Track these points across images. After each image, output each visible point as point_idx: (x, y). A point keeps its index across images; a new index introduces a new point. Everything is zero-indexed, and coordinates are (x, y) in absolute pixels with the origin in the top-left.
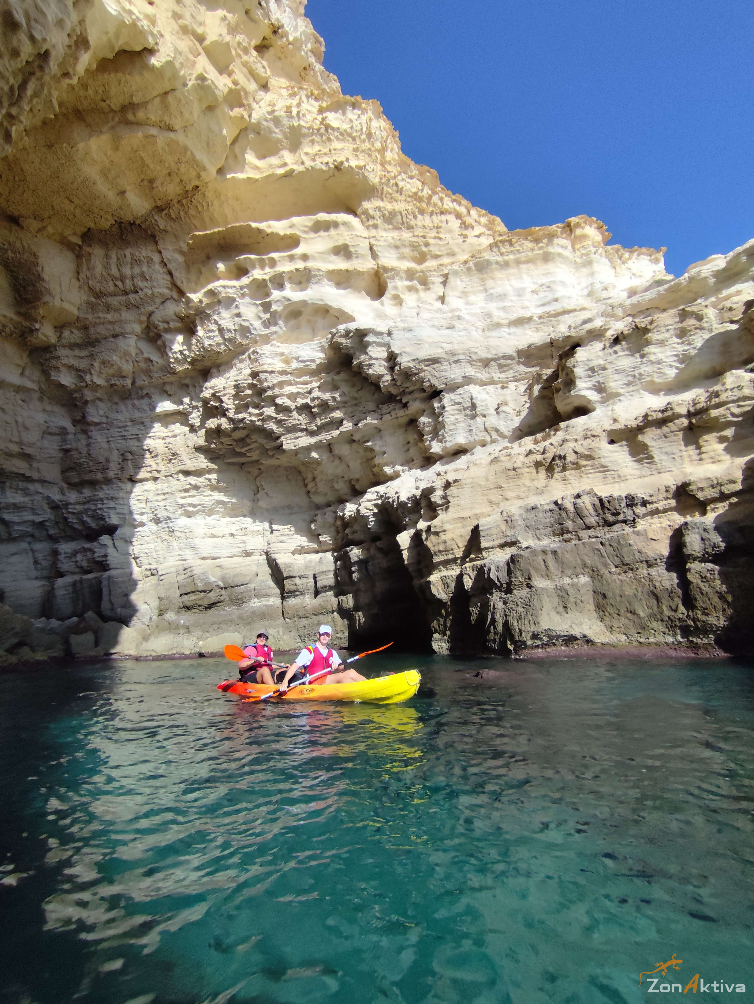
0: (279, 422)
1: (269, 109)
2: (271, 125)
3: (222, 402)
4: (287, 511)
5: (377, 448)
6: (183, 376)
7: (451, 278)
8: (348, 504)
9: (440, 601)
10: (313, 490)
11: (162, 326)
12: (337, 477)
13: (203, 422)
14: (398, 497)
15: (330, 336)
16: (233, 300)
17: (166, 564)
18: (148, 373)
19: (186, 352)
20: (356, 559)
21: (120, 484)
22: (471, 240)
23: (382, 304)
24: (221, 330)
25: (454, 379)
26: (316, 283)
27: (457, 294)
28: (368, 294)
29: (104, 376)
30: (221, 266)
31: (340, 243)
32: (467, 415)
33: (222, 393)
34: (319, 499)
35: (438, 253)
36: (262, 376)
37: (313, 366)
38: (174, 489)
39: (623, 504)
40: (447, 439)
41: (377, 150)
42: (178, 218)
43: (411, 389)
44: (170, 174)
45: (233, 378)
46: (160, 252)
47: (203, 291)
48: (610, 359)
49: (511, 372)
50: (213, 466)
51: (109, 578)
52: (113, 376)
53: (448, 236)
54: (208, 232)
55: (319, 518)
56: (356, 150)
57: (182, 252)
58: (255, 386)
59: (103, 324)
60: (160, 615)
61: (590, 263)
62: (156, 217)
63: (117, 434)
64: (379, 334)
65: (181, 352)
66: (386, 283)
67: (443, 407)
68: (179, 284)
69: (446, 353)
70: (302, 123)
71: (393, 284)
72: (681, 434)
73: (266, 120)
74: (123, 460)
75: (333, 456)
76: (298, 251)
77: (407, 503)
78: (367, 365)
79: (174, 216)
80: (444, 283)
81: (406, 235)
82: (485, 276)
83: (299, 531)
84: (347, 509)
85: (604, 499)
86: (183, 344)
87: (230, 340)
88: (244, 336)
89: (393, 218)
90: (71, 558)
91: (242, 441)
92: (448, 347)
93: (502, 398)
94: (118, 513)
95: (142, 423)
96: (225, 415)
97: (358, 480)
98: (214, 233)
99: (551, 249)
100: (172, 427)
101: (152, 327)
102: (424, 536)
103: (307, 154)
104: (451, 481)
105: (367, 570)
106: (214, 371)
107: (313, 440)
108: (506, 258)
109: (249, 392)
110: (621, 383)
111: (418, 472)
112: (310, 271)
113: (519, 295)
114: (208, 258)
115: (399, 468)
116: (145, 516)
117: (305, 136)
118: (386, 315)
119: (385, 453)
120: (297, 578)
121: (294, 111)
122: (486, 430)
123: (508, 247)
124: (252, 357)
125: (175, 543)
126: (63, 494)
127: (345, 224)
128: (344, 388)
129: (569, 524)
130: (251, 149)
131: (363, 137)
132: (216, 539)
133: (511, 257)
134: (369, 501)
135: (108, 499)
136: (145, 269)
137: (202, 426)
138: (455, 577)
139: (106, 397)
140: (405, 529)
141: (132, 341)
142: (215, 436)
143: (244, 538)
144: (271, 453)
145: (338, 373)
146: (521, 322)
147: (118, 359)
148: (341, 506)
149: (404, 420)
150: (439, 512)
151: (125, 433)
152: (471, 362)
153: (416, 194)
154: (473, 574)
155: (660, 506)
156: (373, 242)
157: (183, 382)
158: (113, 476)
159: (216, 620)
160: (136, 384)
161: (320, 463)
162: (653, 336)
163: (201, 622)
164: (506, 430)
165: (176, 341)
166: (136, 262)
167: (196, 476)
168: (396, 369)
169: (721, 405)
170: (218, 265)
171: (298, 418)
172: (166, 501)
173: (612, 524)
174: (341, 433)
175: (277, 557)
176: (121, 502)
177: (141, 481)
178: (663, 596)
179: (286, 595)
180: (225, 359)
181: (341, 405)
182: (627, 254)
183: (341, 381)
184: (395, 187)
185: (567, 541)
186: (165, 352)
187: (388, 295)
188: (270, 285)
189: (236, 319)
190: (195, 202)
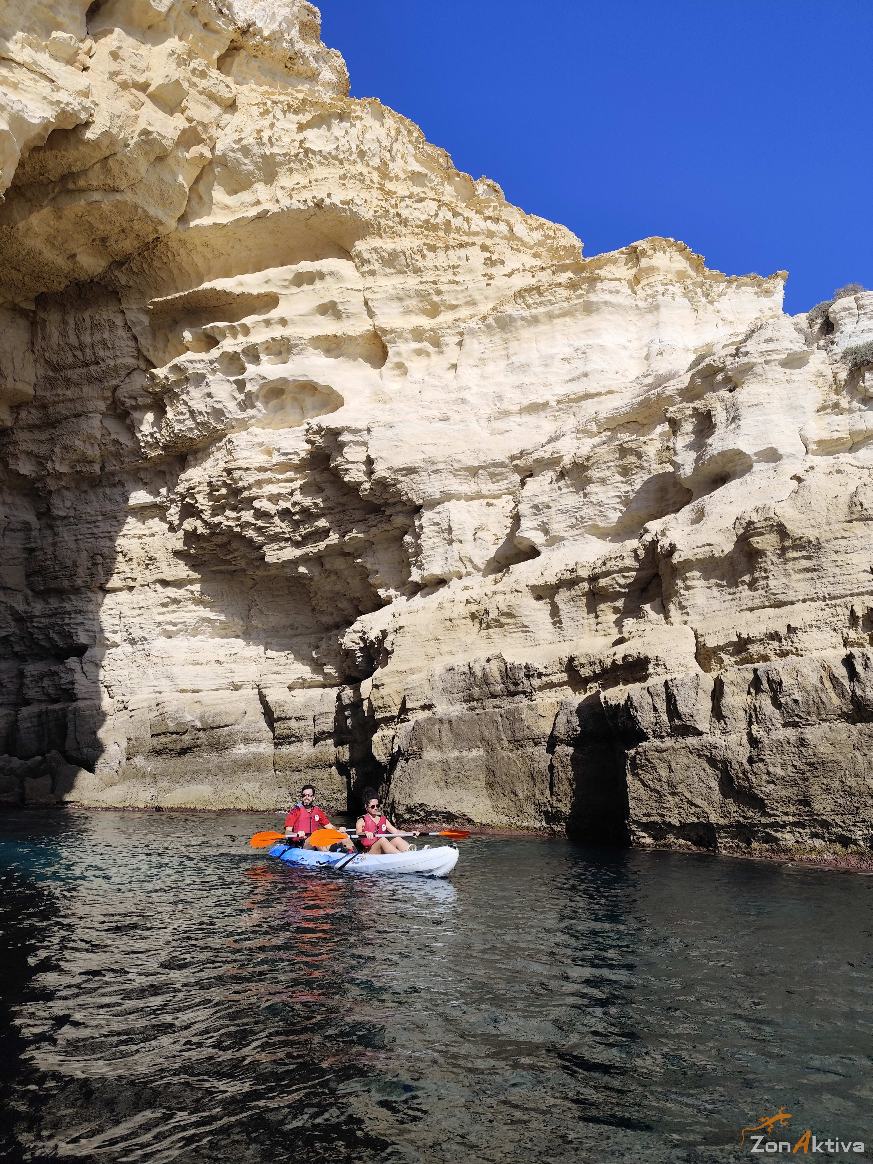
0: (259, 530)
1: (236, 136)
2: (239, 155)
3: (196, 500)
4: (290, 632)
5: (369, 566)
6: (157, 461)
7: (467, 339)
10: (317, 607)
11: (129, 402)
12: (337, 593)
13: (181, 521)
16: (204, 376)
17: (139, 697)
18: (118, 456)
19: (157, 435)
20: (348, 701)
21: (89, 594)
22: (499, 282)
23: (381, 377)
24: (192, 412)
25: (432, 494)
26: (299, 354)
27: (472, 362)
28: (367, 360)
29: (67, 462)
30: (187, 335)
31: (326, 300)
32: (445, 539)
34: (327, 619)
35: (455, 303)
36: (236, 474)
37: (296, 460)
38: (150, 602)
39: (522, 674)
40: (425, 566)
41: (374, 168)
42: (141, 271)
43: (392, 500)
44: (123, 231)
45: (209, 471)
46: (123, 312)
48: (555, 495)
49: (505, 482)
50: (196, 575)
51: (76, 710)
52: (78, 461)
53: (468, 277)
54: (169, 298)
55: (324, 644)
56: (343, 177)
57: (147, 312)
58: (230, 485)
59: (63, 402)
60: (129, 759)
61: (655, 308)
62: (116, 273)
63: (87, 531)
64: (358, 431)
65: (152, 435)
66: (387, 348)
67: (421, 527)
68: (145, 353)
69: (427, 459)
70: (276, 150)
71: (394, 349)
72: (584, 599)
73: (232, 151)
74: (93, 565)
75: (327, 571)
76: (275, 314)
77: (375, 643)
78: (343, 470)
79: (136, 270)
80: (460, 344)
81: (412, 281)
82: (509, 335)
83: (299, 659)
84: (346, 637)
85: (508, 666)
86: (153, 425)
87: (203, 424)
88: (218, 420)
89: (395, 260)
90: (37, 682)
91: (225, 545)
92: (431, 452)
93: (485, 520)
94: (88, 631)
95: (114, 517)
96: (200, 518)
99: (593, 297)
100: (150, 522)
101: (118, 404)
103: (283, 188)
104: (398, 626)
106: (190, 458)
107: (298, 552)
108: (534, 311)
109: (224, 491)
110: (565, 525)
112: (289, 340)
113: (546, 365)
114: (175, 322)
115: (392, 592)
116: (119, 634)
117: (281, 164)
118: (384, 393)
119: (377, 572)
120: (293, 720)
121: (266, 135)
122: (461, 560)
123: (537, 296)
124: (228, 447)
125: (150, 671)
126: (28, 604)
127: (332, 274)
128: (329, 491)
129: (476, 692)
130: (219, 184)
131: (354, 157)
132: (198, 666)
133: (541, 310)
134: (355, 632)
135: (76, 612)
136: (106, 335)
137: (180, 525)
138: (390, 738)
139: (73, 484)
141: (96, 421)
142: (194, 540)
143: (233, 666)
145: (322, 472)
146: (534, 408)
147: (81, 443)
148: (343, 631)
149: (391, 535)
151: (95, 530)
152: (454, 472)
153: (427, 222)
155: (555, 679)
156: (368, 295)
157: (158, 469)
158: (81, 585)
159: (188, 769)
160: (106, 470)
161: (311, 579)
162: (593, 474)
163: (171, 770)
164: (481, 561)
165: (145, 421)
166: (96, 326)
167: (175, 587)
168: (374, 477)
169: (607, 574)
170: (184, 334)
171: (280, 526)
172: (142, 617)
173: (513, 694)
174: (327, 546)
175: (265, 691)
176: (91, 617)
177: (114, 590)
178: (538, 778)
179: (280, 741)
180: (202, 444)
181: (326, 511)
182: (723, 286)
183: (325, 482)
184: (397, 219)
185: (473, 709)
186: (134, 433)
187: (388, 364)
188: (243, 358)
189: (208, 399)
190: (158, 253)
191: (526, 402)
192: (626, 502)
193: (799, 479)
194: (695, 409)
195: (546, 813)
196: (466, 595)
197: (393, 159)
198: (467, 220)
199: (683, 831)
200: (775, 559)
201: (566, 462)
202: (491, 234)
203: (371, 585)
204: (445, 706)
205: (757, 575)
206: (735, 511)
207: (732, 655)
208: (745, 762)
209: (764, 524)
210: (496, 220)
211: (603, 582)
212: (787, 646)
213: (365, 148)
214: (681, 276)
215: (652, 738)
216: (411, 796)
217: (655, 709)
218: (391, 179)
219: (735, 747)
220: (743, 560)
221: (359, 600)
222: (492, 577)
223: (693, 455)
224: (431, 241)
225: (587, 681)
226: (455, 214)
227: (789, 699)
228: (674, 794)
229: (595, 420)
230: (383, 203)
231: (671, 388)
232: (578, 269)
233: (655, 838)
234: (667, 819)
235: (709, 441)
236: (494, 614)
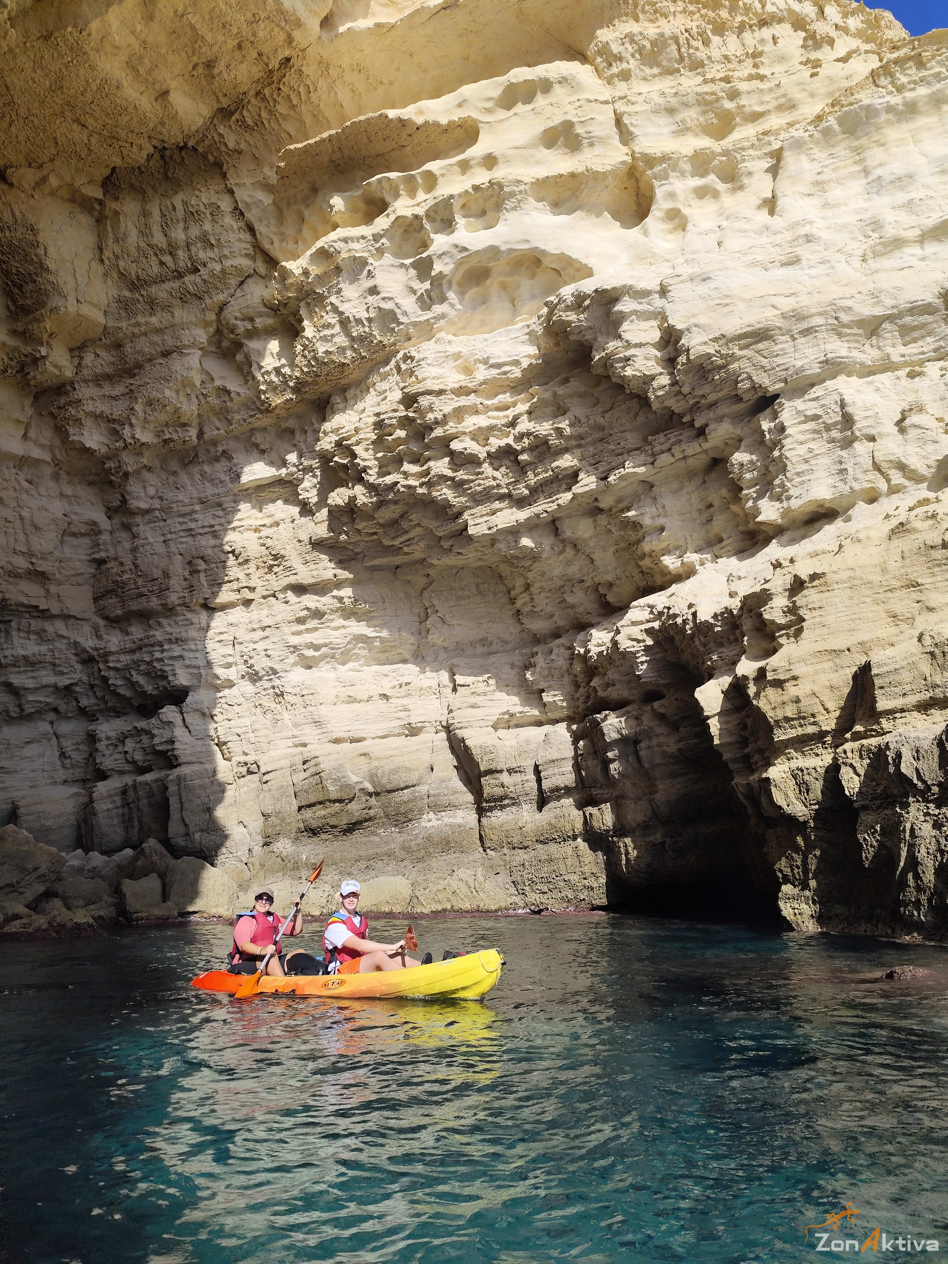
0: (458, 486)
3: (354, 456)
4: (480, 649)
5: (647, 521)
6: (283, 413)
7: (789, 157)
8: (593, 631)
9: (791, 820)
10: (527, 609)
11: (242, 326)
12: (571, 581)
13: (323, 495)
14: (694, 615)
15: (545, 310)
16: (363, 263)
18: (224, 414)
19: (287, 370)
20: (615, 736)
21: (189, 615)
22: (829, 69)
23: (646, 233)
24: (344, 323)
25: (802, 369)
26: (514, 208)
27: (804, 189)
28: (616, 216)
29: (152, 426)
30: (338, 202)
31: (557, 120)
32: (832, 441)
33: (353, 440)
34: (538, 626)
35: (759, 109)
36: (424, 401)
37: (517, 373)
38: (279, 619)
40: (791, 492)
42: (259, 123)
43: (712, 398)
45: (371, 411)
46: (231, 192)
47: (309, 252)
50: (344, 574)
51: (179, 778)
53: (778, 69)
54: (311, 141)
55: (540, 660)
57: (267, 187)
58: (413, 420)
59: (145, 334)
60: (266, 844)
62: (221, 130)
63: (179, 528)
64: (645, 294)
65: (277, 371)
66: (652, 188)
67: (782, 429)
68: (267, 246)
69: (784, 316)
71: (664, 188)
74: (192, 573)
75: (563, 541)
76: (476, 151)
77: (712, 626)
78: (620, 360)
79: (250, 122)
80: (774, 171)
81: (690, 83)
82: (864, 141)
83: (504, 685)
84: (594, 642)
86: (279, 356)
87: (361, 339)
88: (387, 330)
89: (660, 52)
90: (116, 746)
91: (394, 523)
92: (787, 304)
93: (911, 398)
94: (188, 667)
95: (220, 505)
96: (360, 480)
97: (610, 585)
98: (323, 140)
100: (270, 508)
101: (225, 331)
102: (752, 690)
104: (804, 576)
105: (639, 759)
106: (336, 399)
107: (522, 515)
108: (910, 95)
109: (401, 433)
111: (731, 564)
112: (501, 186)
114: (315, 190)
115: (692, 557)
116: (233, 668)
118: (654, 255)
119: (662, 529)
120: (505, 774)
122: (877, 467)
123: (913, 70)
124: (404, 367)
125: (286, 715)
126: (99, 637)
127: (563, 80)
128: (578, 410)
132: (356, 705)
133: (922, 91)
134: (634, 623)
135: (170, 641)
136: (208, 227)
137: (323, 501)
138: (822, 771)
139: (157, 463)
140: (711, 677)
141: (194, 358)
142: (345, 519)
143: (405, 701)
144: (446, 544)
145: (566, 381)
147: (173, 394)
148: (581, 636)
149: (702, 460)
150: (783, 640)
151: (193, 525)
152: (838, 330)
154: (862, 766)
156: (621, 107)
157: (284, 425)
158: (177, 602)
159: (362, 853)
160: (206, 437)
161: (537, 557)
163: (337, 856)
165: (268, 352)
166: (192, 216)
167: (316, 593)
168: (681, 360)
170: (332, 202)
171: (492, 476)
172: (267, 641)
174: (575, 497)
175: (458, 734)
176: (193, 647)
177: (224, 607)
179: (486, 805)
180: (354, 376)
181: (574, 443)
183: (571, 396)
186: (250, 373)
187: (656, 212)
188: (427, 225)
189: (370, 299)
190: (285, 89)
224: (715, 19)
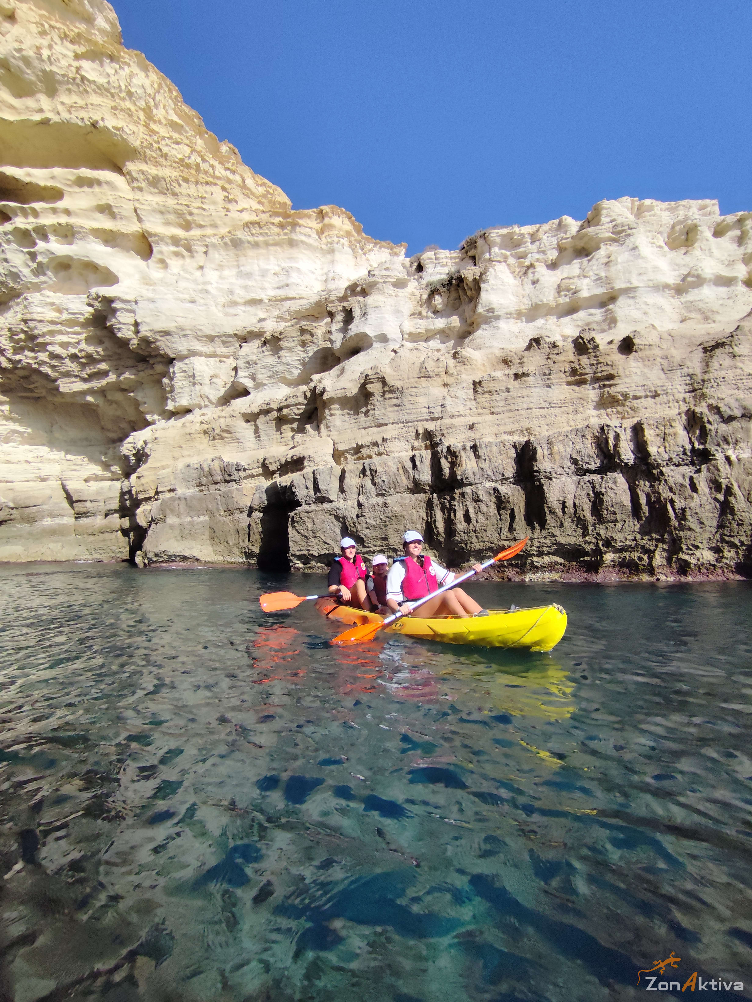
0: (53, 367)
1: (17, 46)
2: (22, 64)
4: (84, 443)
5: (139, 398)
7: (211, 251)
12: (119, 417)
22: (233, 214)
23: (148, 267)
25: (182, 351)
26: (81, 239)
27: (214, 266)
28: (138, 253)
31: (103, 202)
32: (190, 382)
35: (202, 223)
36: (32, 324)
37: (82, 319)
39: (234, 469)
40: (177, 399)
41: (141, 109)
43: (153, 353)
45: (10, 320)
48: (260, 356)
49: (231, 347)
50: (5, 399)
53: (212, 207)
55: (110, 452)
56: (114, 108)
58: (26, 331)
61: (332, 251)
64: (128, 301)
66: (152, 246)
67: (174, 373)
69: (177, 327)
70: (55, 69)
71: (157, 248)
72: (274, 422)
73: (15, 58)
75: (110, 401)
76: (60, 205)
78: (117, 328)
80: (206, 253)
81: (171, 202)
82: (239, 252)
83: (92, 461)
85: (225, 464)
87: (1, 283)
88: (15, 281)
89: (157, 183)
91: (26, 377)
92: (181, 322)
93: (217, 371)
96: (3, 355)
99: (294, 236)
103: (63, 103)
107: (86, 386)
108: (256, 239)
109: (22, 336)
110: (266, 375)
112: (72, 227)
113: (263, 276)
115: (156, 417)
117: (60, 83)
118: (150, 278)
119: (145, 403)
120: (88, 502)
122: (201, 396)
123: (258, 228)
124: (24, 303)
127: (107, 183)
128: (107, 343)
129: (204, 480)
131: (123, 94)
132: (10, 465)
133: (261, 239)
134: (129, 443)
143: (39, 465)
144: (52, 393)
145: (103, 329)
146: (254, 302)
149: (153, 378)
152: (197, 337)
153: (182, 160)
155: (254, 472)
156: (137, 205)
159: (5, 535)
161: (97, 406)
162: (284, 344)
164: (214, 398)
168: (140, 335)
169: (287, 406)
171: (70, 366)
173: (228, 482)
174: (108, 383)
175: (68, 483)
178: (241, 532)
179: (79, 515)
181: (106, 358)
182: (372, 245)
183: (104, 336)
184: (158, 152)
185: (202, 491)
187: (153, 258)
188: (34, 235)
189: (5, 264)
191: (248, 298)
192: (304, 364)
193: (395, 351)
194: (344, 307)
195: (245, 553)
196: (202, 418)
197: (156, 106)
198: (213, 166)
199: (320, 558)
200: (379, 399)
201: (268, 335)
202: (230, 181)
203: (142, 413)
204: (183, 490)
205: (369, 408)
206: (360, 369)
207: (353, 455)
208: (355, 517)
209: (375, 376)
210: (234, 172)
211: (285, 411)
212: (381, 449)
213: (133, 90)
214: (348, 234)
215: (304, 505)
216: (157, 546)
217: (307, 487)
218: (155, 122)
219: (350, 508)
220: (362, 399)
221: (134, 422)
222: (220, 408)
223: (341, 335)
224: (185, 175)
225: (273, 473)
226: (204, 160)
227: (380, 480)
228: (315, 537)
229: (288, 311)
230: (148, 138)
231: (333, 297)
232: (286, 216)
233: (305, 564)
234: (311, 552)
235: (350, 327)
236: (218, 431)
